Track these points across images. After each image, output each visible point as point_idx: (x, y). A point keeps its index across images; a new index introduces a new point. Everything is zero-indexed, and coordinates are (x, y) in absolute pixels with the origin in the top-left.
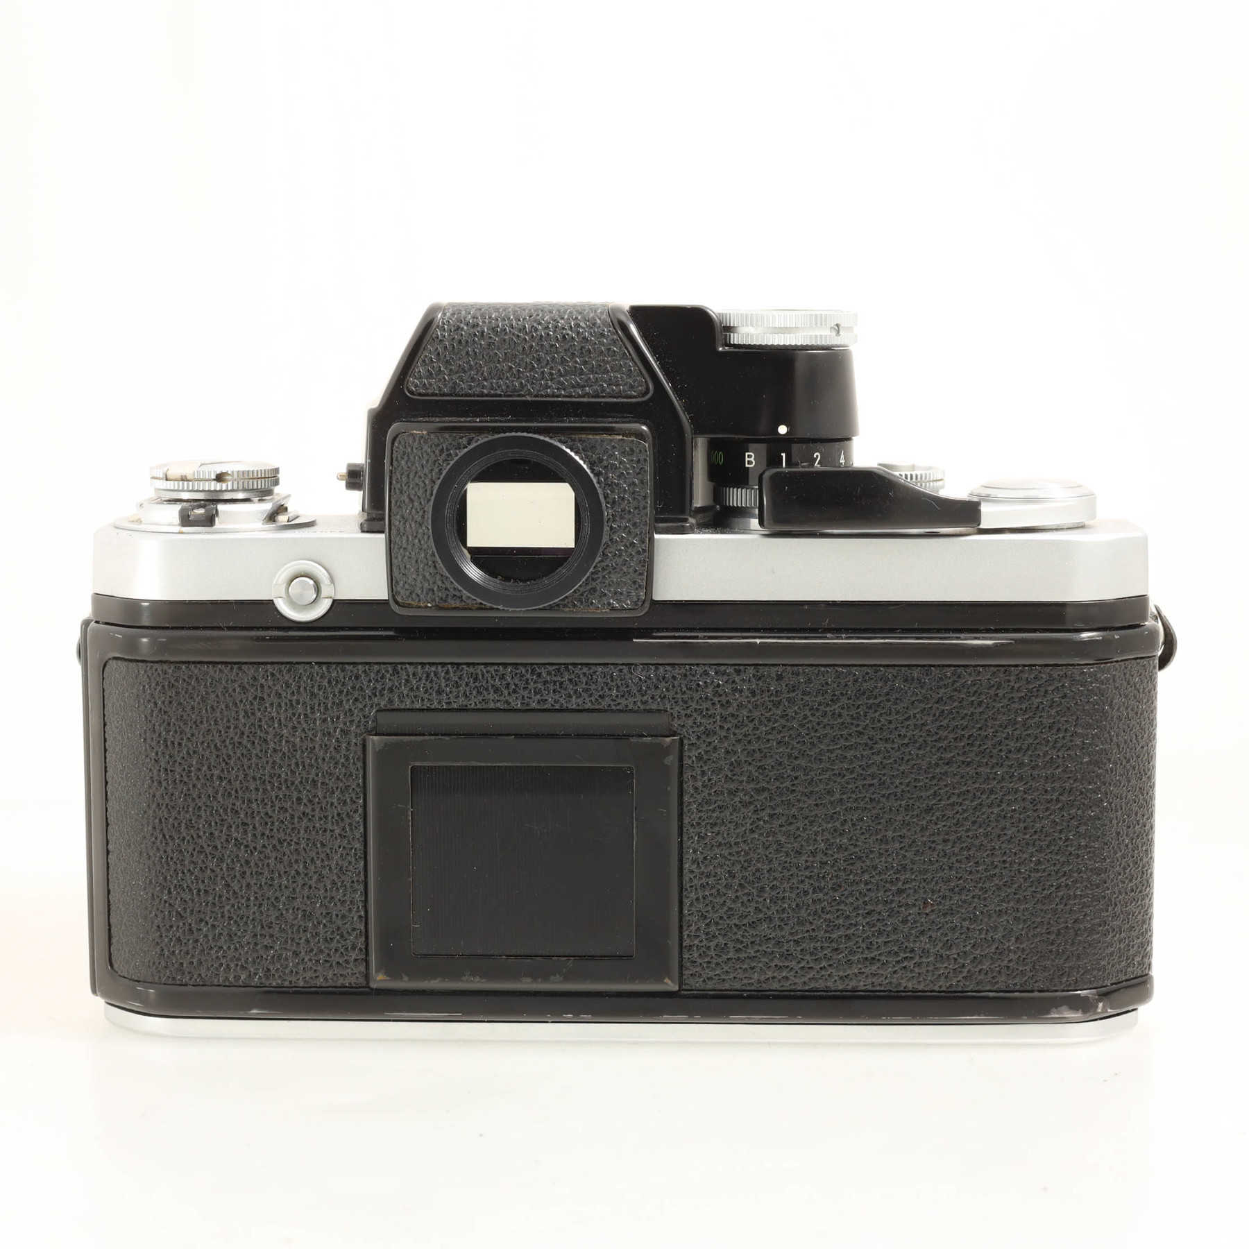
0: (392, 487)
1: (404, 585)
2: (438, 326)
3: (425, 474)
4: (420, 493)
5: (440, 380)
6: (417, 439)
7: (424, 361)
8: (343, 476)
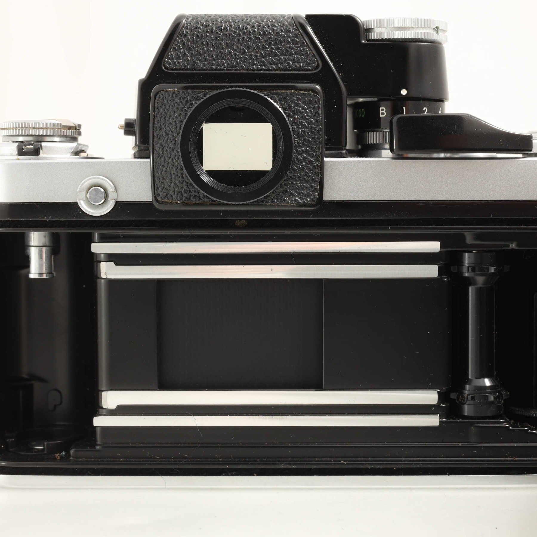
0: (155, 126)
1: (162, 190)
2: (183, 26)
3: (176, 117)
4: (172, 130)
5: (185, 60)
6: (171, 94)
7: (174, 48)
8: (123, 126)
